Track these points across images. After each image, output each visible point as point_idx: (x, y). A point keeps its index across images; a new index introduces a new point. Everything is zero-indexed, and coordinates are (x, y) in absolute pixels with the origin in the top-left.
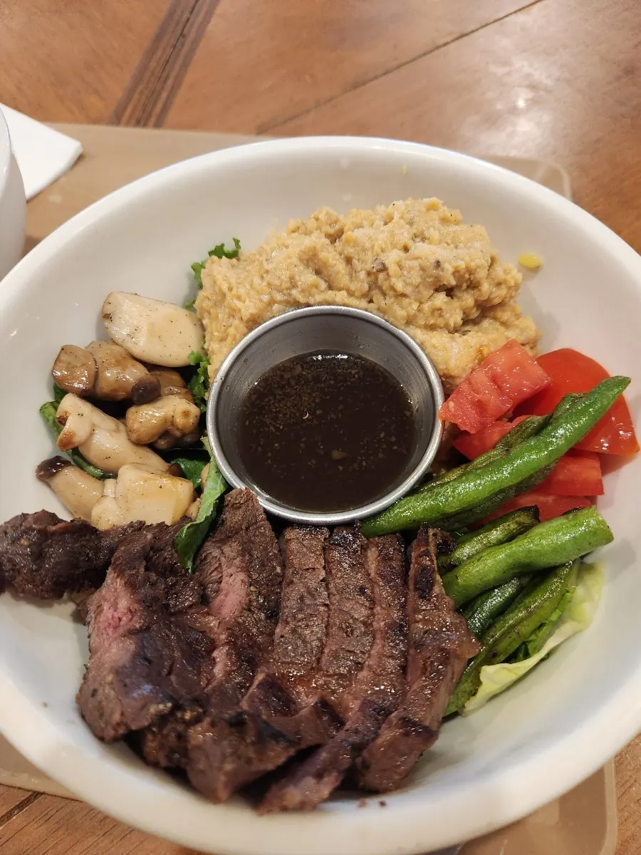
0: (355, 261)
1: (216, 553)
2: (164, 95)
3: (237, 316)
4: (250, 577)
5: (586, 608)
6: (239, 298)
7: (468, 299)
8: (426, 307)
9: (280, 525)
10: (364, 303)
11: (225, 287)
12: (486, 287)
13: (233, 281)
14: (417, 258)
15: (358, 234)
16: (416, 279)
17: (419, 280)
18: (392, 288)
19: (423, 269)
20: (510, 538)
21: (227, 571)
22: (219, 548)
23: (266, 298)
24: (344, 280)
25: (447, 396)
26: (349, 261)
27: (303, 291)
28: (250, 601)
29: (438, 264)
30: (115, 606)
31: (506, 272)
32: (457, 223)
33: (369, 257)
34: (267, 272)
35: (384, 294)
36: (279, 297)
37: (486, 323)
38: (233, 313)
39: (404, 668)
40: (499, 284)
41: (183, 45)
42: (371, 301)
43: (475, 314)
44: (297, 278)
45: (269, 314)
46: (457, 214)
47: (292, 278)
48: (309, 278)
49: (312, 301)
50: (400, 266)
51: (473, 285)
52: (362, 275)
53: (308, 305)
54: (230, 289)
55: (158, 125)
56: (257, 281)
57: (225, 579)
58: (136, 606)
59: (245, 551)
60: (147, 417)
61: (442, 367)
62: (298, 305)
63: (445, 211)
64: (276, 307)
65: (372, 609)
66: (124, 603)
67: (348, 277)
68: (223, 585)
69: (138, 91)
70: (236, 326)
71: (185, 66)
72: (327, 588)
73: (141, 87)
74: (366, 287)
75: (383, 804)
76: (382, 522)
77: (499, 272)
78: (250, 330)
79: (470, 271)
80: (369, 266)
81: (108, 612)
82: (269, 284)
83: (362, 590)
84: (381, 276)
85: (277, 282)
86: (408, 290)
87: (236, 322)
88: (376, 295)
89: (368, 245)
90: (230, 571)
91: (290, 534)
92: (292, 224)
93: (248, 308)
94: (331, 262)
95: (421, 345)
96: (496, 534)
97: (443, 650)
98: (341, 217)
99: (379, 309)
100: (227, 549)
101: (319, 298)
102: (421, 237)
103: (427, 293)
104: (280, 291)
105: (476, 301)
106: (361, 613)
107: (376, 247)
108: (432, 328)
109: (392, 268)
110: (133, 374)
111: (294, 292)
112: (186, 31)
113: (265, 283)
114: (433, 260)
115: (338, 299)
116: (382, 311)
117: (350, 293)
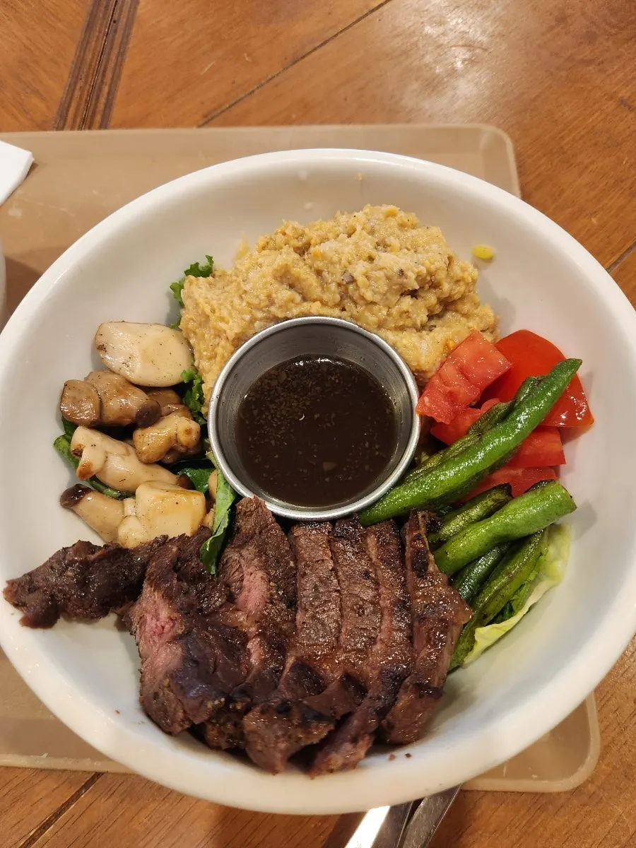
0: (325, 274)
1: (236, 556)
2: (106, 89)
3: (223, 336)
4: (268, 574)
5: (557, 566)
6: (222, 319)
7: (431, 298)
8: (394, 311)
9: (287, 524)
10: (337, 311)
11: (208, 310)
12: (446, 287)
13: (215, 303)
14: (381, 269)
15: (325, 248)
16: (383, 287)
17: (386, 288)
18: (362, 298)
19: (388, 278)
21: (246, 570)
22: (238, 552)
23: (248, 317)
24: (317, 292)
25: (421, 394)
26: (319, 273)
27: (281, 307)
28: (272, 595)
29: (402, 272)
30: (157, 617)
31: (463, 270)
32: (414, 227)
33: (338, 269)
34: (245, 292)
35: (355, 303)
36: (260, 315)
37: (449, 315)
38: (219, 334)
39: (410, 638)
40: (458, 281)
41: (115, 31)
42: (344, 309)
43: (438, 309)
44: (274, 295)
45: (251, 332)
46: (413, 217)
47: (269, 297)
48: (284, 294)
49: (289, 314)
50: (368, 277)
51: (435, 285)
52: (333, 286)
53: (287, 319)
54: (213, 311)
56: (237, 301)
57: (247, 577)
58: (176, 615)
59: (261, 552)
60: (153, 438)
61: (414, 364)
62: (277, 320)
63: (402, 216)
64: (257, 324)
65: (377, 589)
66: (164, 613)
67: (319, 290)
68: (245, 582)
69: (78, 87)
70: (223, 347)
71: (121, 54)
72: (337, 576)
73: (80, 84)
74: (338, 298)
75: (408, 756)
76: (379, 510)
77: (457, 270)
78: (237, 347)
79: (430, 273)
80: (339, 278)
81: (151, 623)
82: (249, 304)
83: (367, 574)
84: (351, 287)
85: (256, 302)
86: (377, 298)
87: (223, 342)
88: (348, 304)
89: (335, 259)
90: (250, 570)
91: (298, 532)
92: (262, 241)
93: (233, 328)
94: (303, 276)
95: (393, 346)
97: (442, 620)
98: (307, 230)
99: (351, 317)
100: (244, 552)
101: (295, 311)
102: (383, 245)
103: (394, 299)
104: (260, 309)
105: (438, 299)
106: (368, 595)
107: (343, 261)
108: (402, 329)
109: (361, 280)
110: (134, 402)
111: (273, 309)
112: (116, 17)
113: (244, 304)
114: (396, 269)
115: (313, 311)
116: (355, 318)
117: (324, 304)
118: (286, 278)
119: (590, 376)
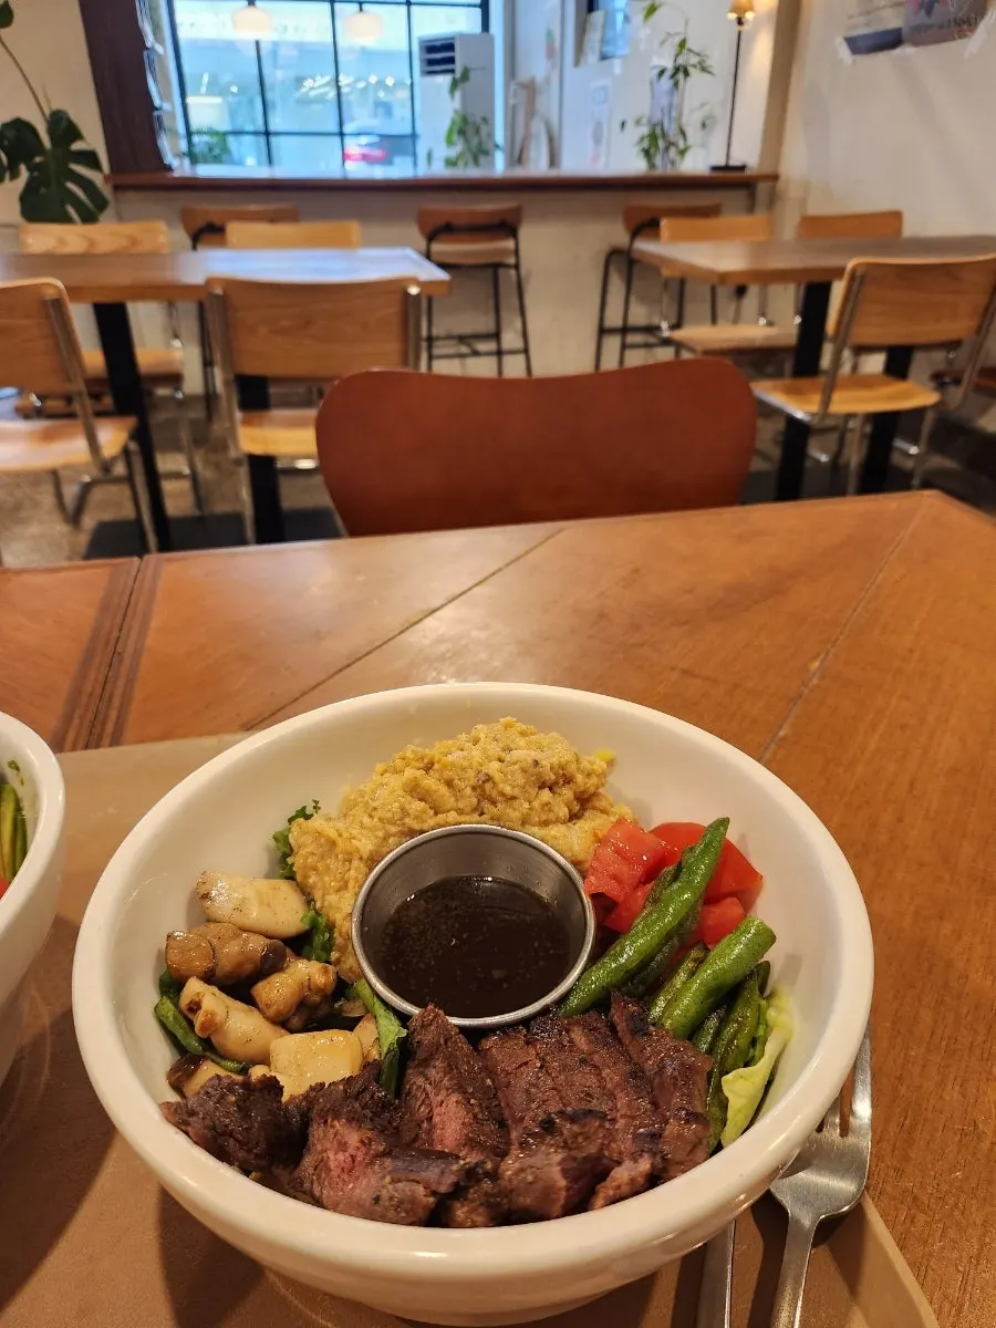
0: (456, 782)
1: (420, 1081)
2: (113, 714)
3: (356, 856)
4: (465, 1092)
6: (353, 839)
7: (567, 793)
8: (536, 804)
9: (474, 1036)
10: (476, 817)
11: (334, 834)
12: (579, 778)
13: (340, 827)
14: (515, 763)
15: (450, 759)
16: (521, 781)
17: (523, 781)
18: (502, 794)
19: (524, 771)
20: (692, 974)
21: (435, 1100)
22: (422, 1073)
23: (381, 834)
24: (451, 802)
25: (584, 878)
26: (449, 784)
27: (416, 817)
28: (475, 1116)
29: (536, 763)
30: (343, 1146)
31: (592, 763)
32: (533, 734)
33: (471, 773)
34: (375, 809)
35: (494, 803)
36: (393, 829)
37: (587, 814)
38: (348, 857)
40: (589, 775)
41: (120, 662)
42: (482, 814)
43: (577, 808)
44: (407, 807)
45: (385, 850)
46: (532, 727)
47: (402, 809)
48: (417, 806)
49: (425, 827)
50: (502, 774)
51: (568, 780)
52: (468, 791)
53: (422, 832)
54: (340, 835)
55: (116, 741)
56: (366, 820)
57: (437, 1111)
58: (368, 1136)
59: (450, 1068)
60: (278, 989)
61: (569, 854)
62: (412, 833)
63: (521, 726)
64: (391, 840)
65: (599, 1075)
66: (353, 1138)
67: (452, 799)
68: (436, 1119)
69: (76, 716)
70: (356, 870)
71: (130, 682)
72: (548, 1074)
73: (78, 712)
74: (475, 800)
76: (574, 1002)
77: (585, 764)
78: (371, 870)
79: (563, 766)
80: (473, 781)
81: (336, 1159)
82: (381, 819)
83: (583, 1062)
84: (488, 786)
85: (388, 816)
86: (516, 792)
87: (356, 863)
88: (487, 806)
89: (465, 764)
90: (439, 1098)
91: (489, 1043)
92: (380, 767)
93: (366, 845)
94: (434, 787)
95: (543, 841)
96: (681, 976)
98: (427, 751)
99: (492, 819)
100: (432, 1073)
101: (431, 822)
102: (508, 750)
103: (534, 791)
104: (394, 824)
105: (575, 793)
106: (592, 1080)
107: (475, 764)
108: (545, 824)
109: (497, 777)
110: (257, 945)
111: (407, 820)
112: (119, 649)
113: (375, 820)
114: (530, 760)
115: (449, 821)
116: (495, 819)
117: (460, 812)
118: (415, 790)
119: (743, 837)
